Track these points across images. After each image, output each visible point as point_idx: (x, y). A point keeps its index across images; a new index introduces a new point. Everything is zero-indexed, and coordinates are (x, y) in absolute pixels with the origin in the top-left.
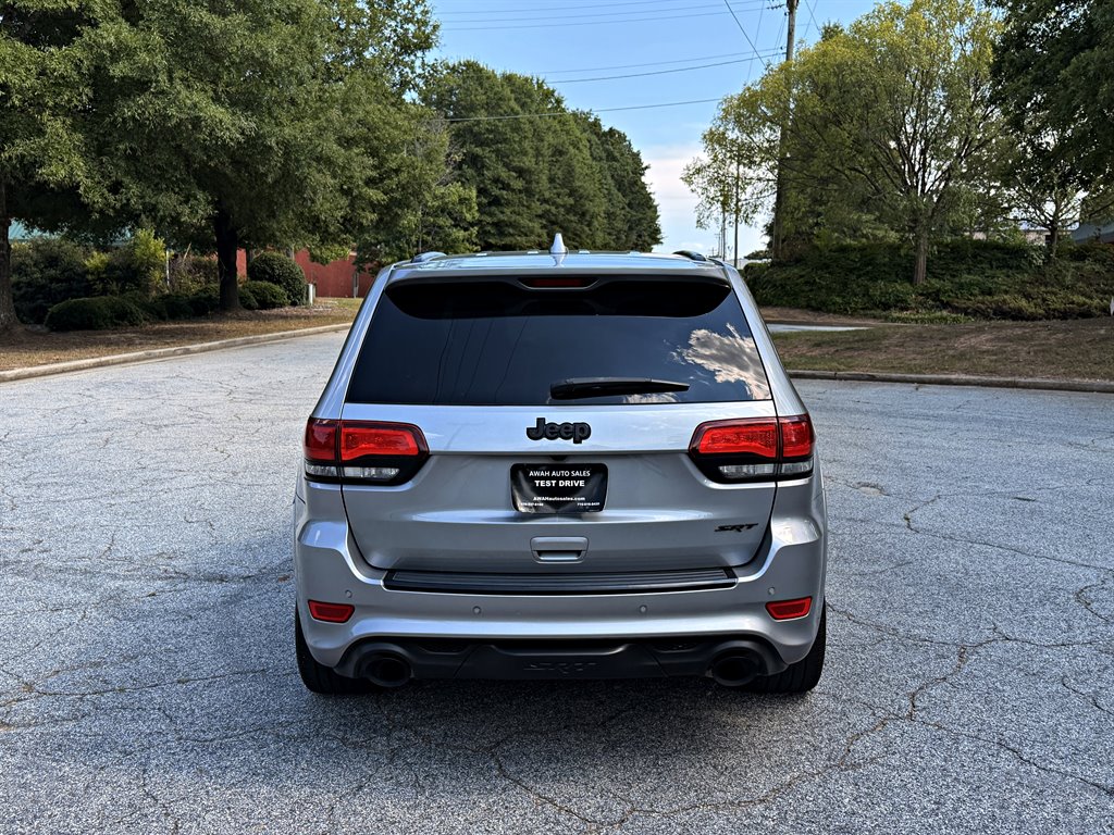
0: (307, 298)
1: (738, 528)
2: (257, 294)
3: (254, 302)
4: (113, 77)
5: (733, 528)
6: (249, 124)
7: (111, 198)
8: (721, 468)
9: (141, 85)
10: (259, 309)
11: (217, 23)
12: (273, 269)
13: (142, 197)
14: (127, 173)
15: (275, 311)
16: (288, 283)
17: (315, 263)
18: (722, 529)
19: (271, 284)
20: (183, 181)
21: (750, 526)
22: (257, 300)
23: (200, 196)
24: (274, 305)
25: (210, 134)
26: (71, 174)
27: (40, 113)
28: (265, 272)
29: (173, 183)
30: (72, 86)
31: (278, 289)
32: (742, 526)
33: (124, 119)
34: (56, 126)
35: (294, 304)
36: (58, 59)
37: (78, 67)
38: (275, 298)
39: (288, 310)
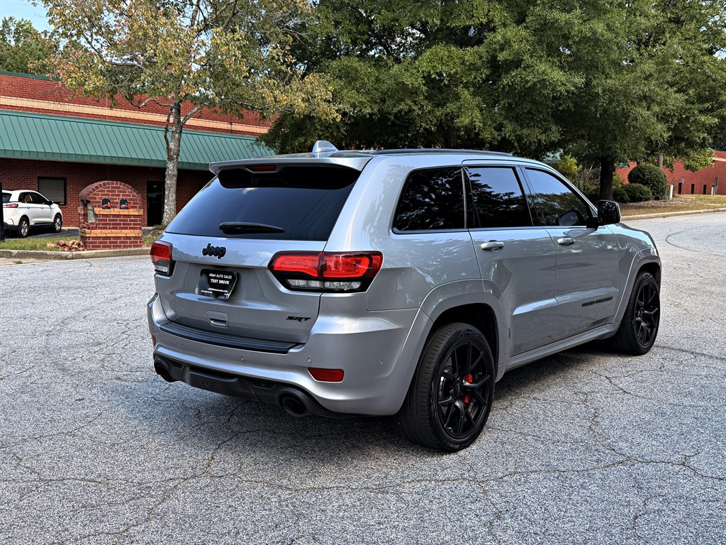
0: (669, 194)
1: (300, 319)
2: (630, 192)
3: (627, 197)
4: (499, 61)
5: (297, 318)
6: (579, 80)
7: (496, 134)
8: (289, 280)
9: (516, 63)
10: (630, 202)
11: (563, 17)
12: (644, 175)
13: (515, 132)
14: (506, 118)
15: (642, 203)
16: (653, 184)
17: (689, 171)
18: (291, 318)
19: (641, 185)
20: (545, 120)
21: (306, 319)
22: (630, 196)
23: (554, 128)
24: (640, 200)
25: (553, 89)
26: (472, 122)
27: (456, 86)
28: (638, 177)
29: (538, 122)
30: (477, 69)
31: (646, 188)
32: (301, 318)
33: (504, 86)
34: (466, 94)
35: (657, 199)
36: (470, 54)
37: (481, 57)
38: (642, 194)
39: (652, 203)
